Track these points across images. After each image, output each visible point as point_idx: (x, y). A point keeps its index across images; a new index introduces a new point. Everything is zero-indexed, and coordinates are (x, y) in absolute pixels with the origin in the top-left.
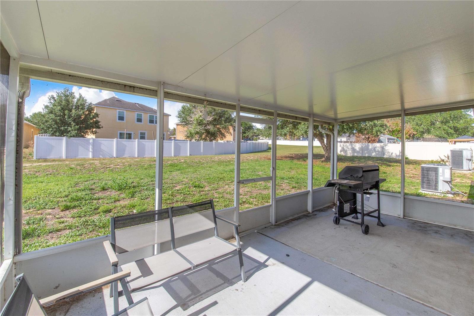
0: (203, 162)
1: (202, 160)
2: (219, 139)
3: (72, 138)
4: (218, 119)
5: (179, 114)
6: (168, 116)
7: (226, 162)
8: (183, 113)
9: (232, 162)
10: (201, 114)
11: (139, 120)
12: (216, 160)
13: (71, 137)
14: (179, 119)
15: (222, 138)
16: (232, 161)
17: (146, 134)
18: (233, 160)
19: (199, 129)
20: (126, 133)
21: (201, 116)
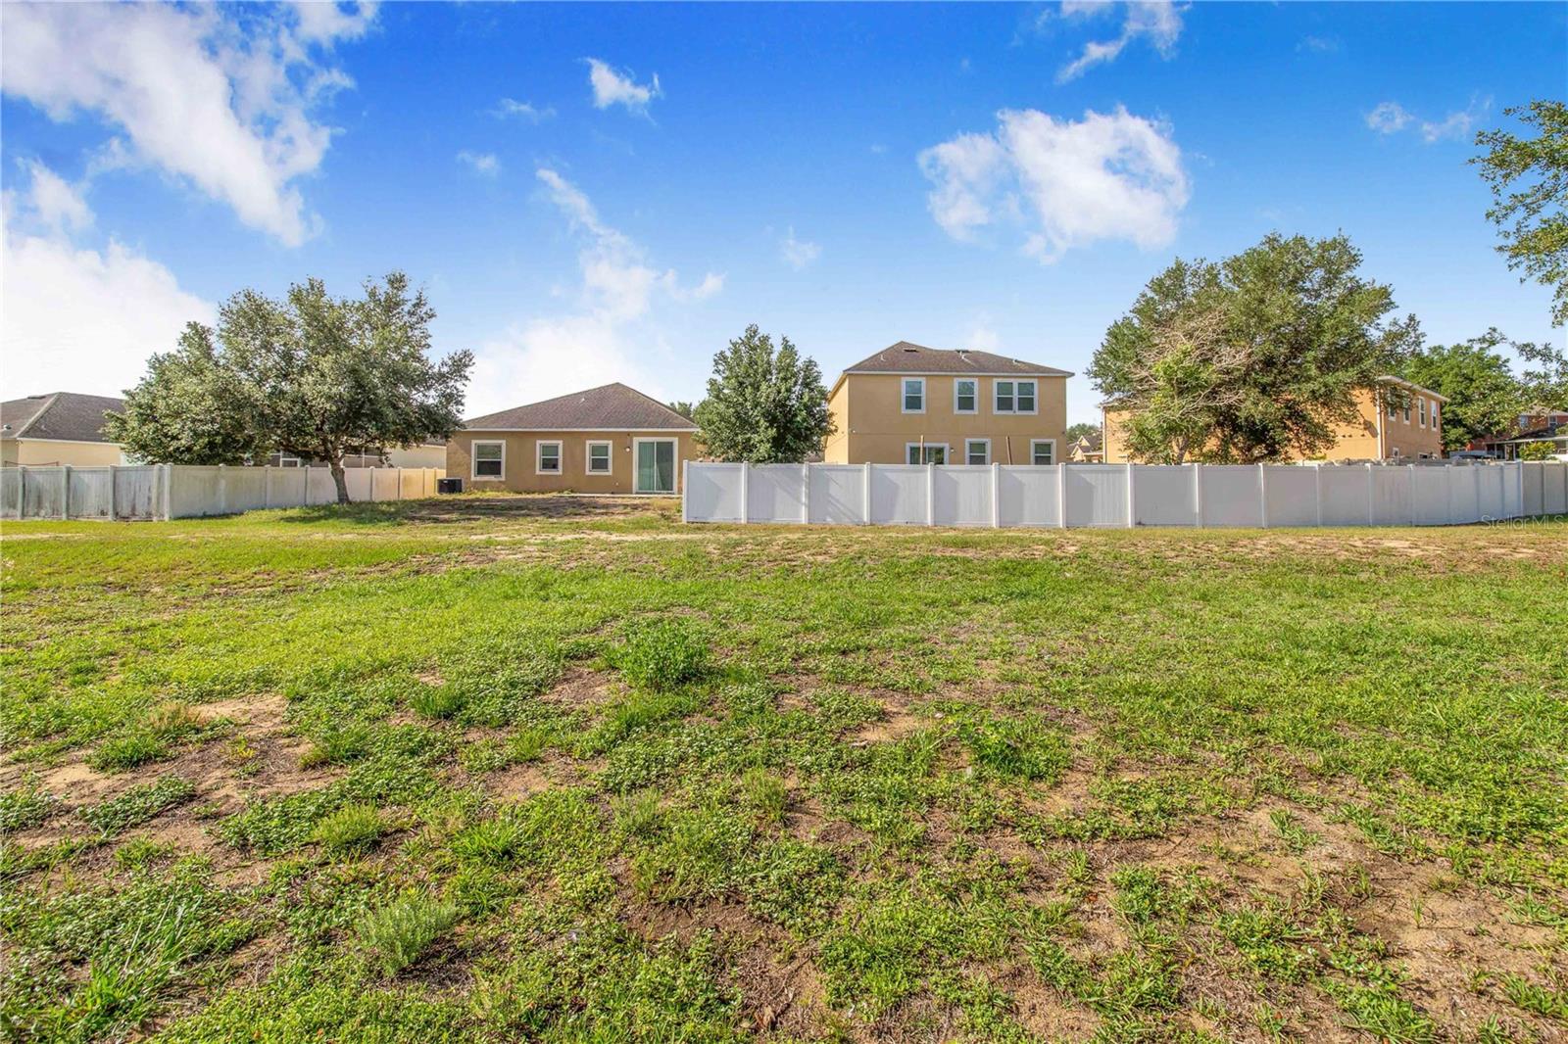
0: (1179, 560)
1: (1173, 554)
2: (1294, 453)
3: (762, 465)
4: (1288, 358)
5: (1097, 363)
6: (1065, 377)
7: (1324, 572)
8: (1114, 354)
9: (1364, 576)
10: (1189, 345)
11: (966, 403)
12: (1257, 554)
13: (758, 461)
14: (1099, 381)
15: (1312, 447)
16: (1370, 565)
17: (988, 448)
18: (1377, 561)
19: (1177, 408)
20: (924, 449)
21: (1186, 354)
